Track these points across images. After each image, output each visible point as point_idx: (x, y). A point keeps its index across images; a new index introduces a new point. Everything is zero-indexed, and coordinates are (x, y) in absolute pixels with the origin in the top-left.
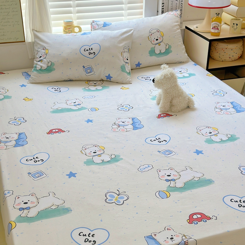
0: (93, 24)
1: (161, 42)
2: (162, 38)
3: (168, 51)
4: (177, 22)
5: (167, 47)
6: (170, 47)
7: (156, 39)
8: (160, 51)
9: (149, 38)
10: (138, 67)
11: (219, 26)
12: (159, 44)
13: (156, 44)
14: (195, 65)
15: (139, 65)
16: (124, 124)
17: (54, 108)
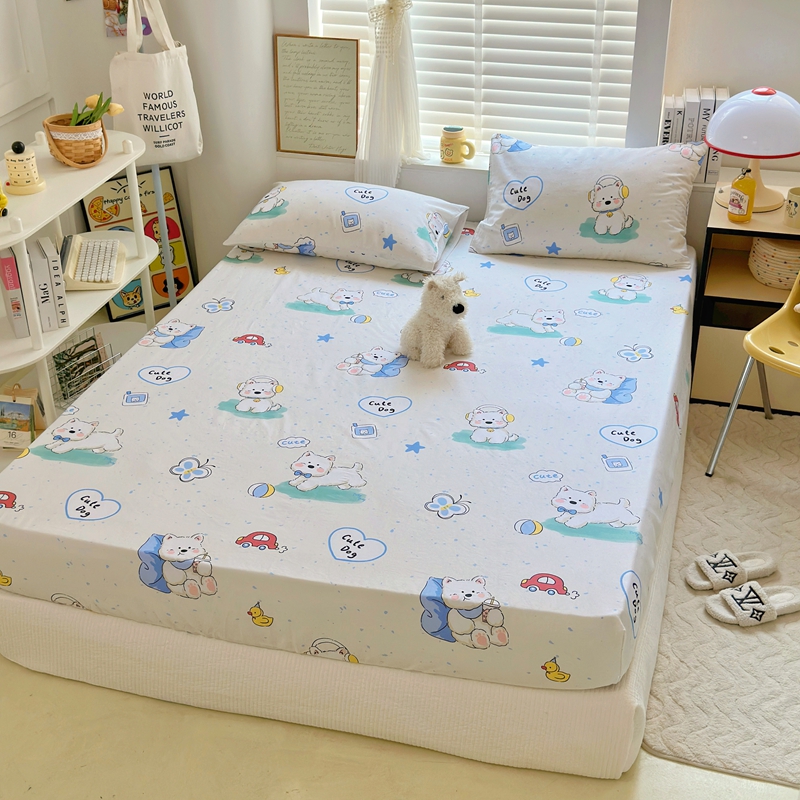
0: (495, 140)
1: (615, 210)
2: (621, 201)
3: (627, 233)
4: (681, 170)
5: (628, 225)
7: (606, 200)
8: (608, 230)
9: (589, 197)
10: (553, 254)
11: (742, 199)
12: (609, 213)
13: (602, 212)
14: (683, 279)
15: (554, 249)
16: (374, 360)
17: (303, 298)
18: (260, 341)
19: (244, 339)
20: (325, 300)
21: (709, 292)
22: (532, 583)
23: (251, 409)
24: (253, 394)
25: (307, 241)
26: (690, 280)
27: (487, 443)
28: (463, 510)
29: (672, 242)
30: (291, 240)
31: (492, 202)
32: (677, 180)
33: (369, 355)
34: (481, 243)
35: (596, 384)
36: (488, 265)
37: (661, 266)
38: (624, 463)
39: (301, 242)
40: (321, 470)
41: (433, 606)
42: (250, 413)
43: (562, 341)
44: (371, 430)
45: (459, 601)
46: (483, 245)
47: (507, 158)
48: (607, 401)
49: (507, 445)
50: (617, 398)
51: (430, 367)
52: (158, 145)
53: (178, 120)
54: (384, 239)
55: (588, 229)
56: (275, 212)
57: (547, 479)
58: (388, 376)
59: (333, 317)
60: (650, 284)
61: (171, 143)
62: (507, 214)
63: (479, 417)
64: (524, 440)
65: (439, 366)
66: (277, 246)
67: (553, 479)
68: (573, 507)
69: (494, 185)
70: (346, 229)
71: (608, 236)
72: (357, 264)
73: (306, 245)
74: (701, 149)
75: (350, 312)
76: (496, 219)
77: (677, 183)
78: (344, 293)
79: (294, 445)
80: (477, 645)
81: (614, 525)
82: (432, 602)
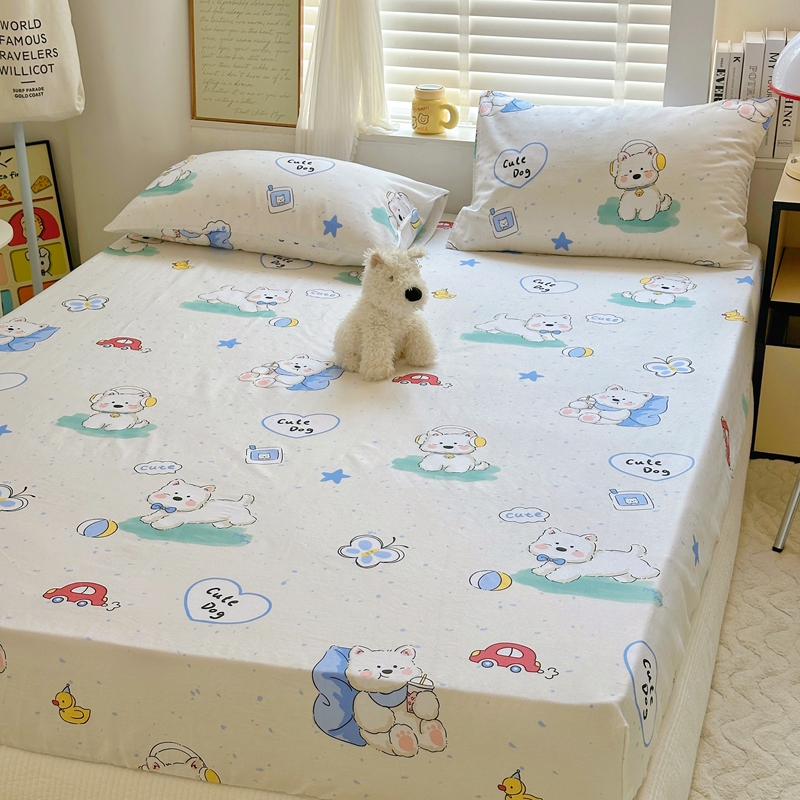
1: (647, 186)
2: (655, 174)
3: (663, 219)
4: (739, 134)
5: (664, 206)
6: (674, 206)
7: (634, 173)
8: (637, 214)
9: (611, 169)
10: (562, 250)
12: (639, 191)
13: (628, 189)
14: (741, 281)
15: (562, 242)
16: (295, 371)
17: (206, 297)
18: (136, 345)
19: (114, 342)
20: (237, 299)
21: (777, 297)
22: (487, 656)
23: (104, 426)
24: (111, 408)
25: (220, 226)
26: (752, 282)
27: (443, 472)
28: (394, 556)
29: (726, 231)
30: (197, 225)
31: (479, 181)
32: (734, 148)
33: (288, 364)
34: (463, 236)
35: (609, 402)
36: (472, 263)
37: (710, 266)
38: (643, 500)
39: (212, 228)
40: (191, 503)
41: (332, 688)
42: (104, 430)
43: (566, 352)
44: (275, 454)
45: (372, 680)
46: (465, 239)
47: (500, 120)
48: (623, 424)
49: (471, 475)
50: (638, 419)
51: (372, 380)
52: (18, 94)
53: (48, 61)
54: (325, 222)
55: (609, 212)
56: (177, 186)
57: (526, 519)
58: (312, 389)
59: (245, 320)
60: (695, 286)
61: (38, 92)
62: (498, 195)
63: (436, 440)
64: (497, 469)
65: (386, 378)
66: (178, 233)
67: (536, 519)
68: (561, 555)
69: (482, 158)
70: (273, 209)
71: (636, 222)
72: (289, 260)
73: (218, 231)
74: (767, 107)
75: (271, 314)
76: (483, 202)
77: (732, 151)
78: (266, 292)
79: (159, 471)
80: (399, 750)
81: (621, 579)
82: (331, 682)
